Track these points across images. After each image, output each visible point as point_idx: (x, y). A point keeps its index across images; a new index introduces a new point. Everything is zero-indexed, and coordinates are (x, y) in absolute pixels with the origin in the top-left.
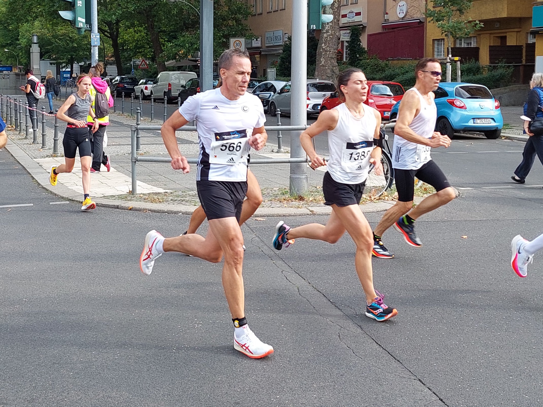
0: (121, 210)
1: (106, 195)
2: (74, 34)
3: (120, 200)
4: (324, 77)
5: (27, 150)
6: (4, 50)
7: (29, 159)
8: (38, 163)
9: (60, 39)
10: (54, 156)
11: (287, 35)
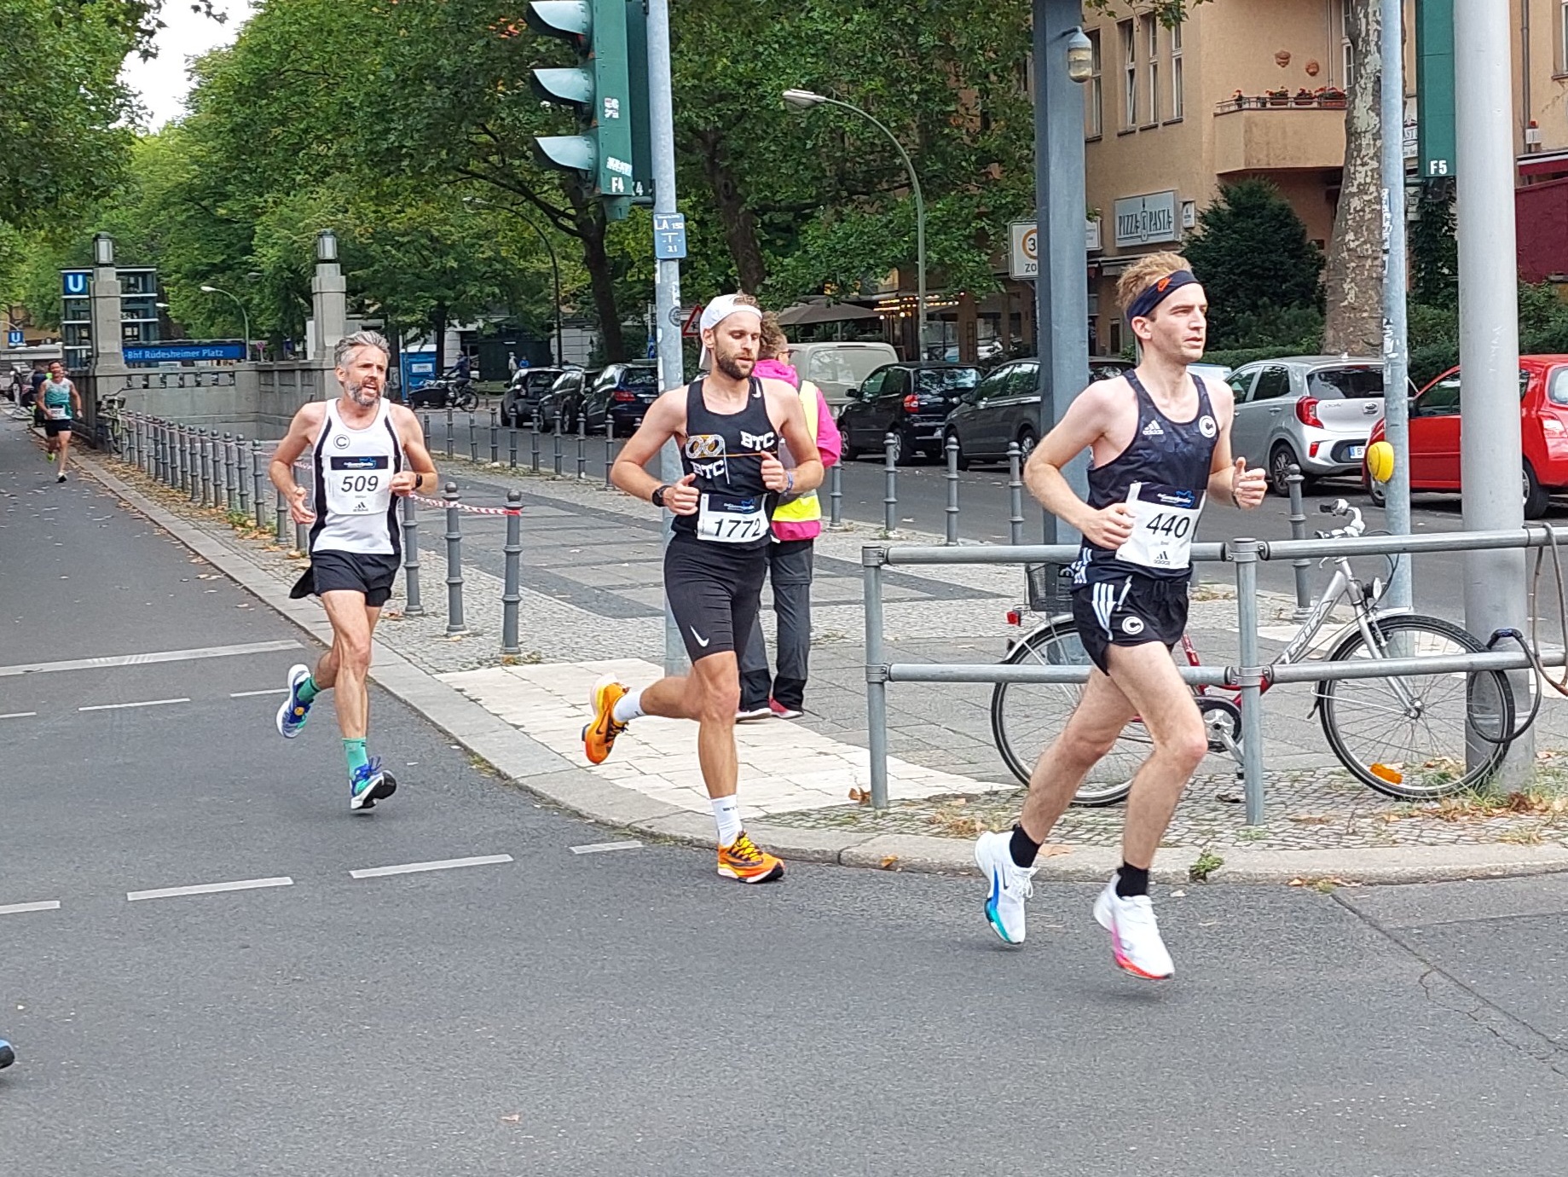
0: (855, 872)
1: (773, 811)
2: (448, 228)
3: (836, 831)
4: (1357, 348)
5: (397, 640)
6: (199, 289)
7: (419, 675)
8: (461, 690)
9: (399, 246)
10: (508, 662)
11: (1191, 209)
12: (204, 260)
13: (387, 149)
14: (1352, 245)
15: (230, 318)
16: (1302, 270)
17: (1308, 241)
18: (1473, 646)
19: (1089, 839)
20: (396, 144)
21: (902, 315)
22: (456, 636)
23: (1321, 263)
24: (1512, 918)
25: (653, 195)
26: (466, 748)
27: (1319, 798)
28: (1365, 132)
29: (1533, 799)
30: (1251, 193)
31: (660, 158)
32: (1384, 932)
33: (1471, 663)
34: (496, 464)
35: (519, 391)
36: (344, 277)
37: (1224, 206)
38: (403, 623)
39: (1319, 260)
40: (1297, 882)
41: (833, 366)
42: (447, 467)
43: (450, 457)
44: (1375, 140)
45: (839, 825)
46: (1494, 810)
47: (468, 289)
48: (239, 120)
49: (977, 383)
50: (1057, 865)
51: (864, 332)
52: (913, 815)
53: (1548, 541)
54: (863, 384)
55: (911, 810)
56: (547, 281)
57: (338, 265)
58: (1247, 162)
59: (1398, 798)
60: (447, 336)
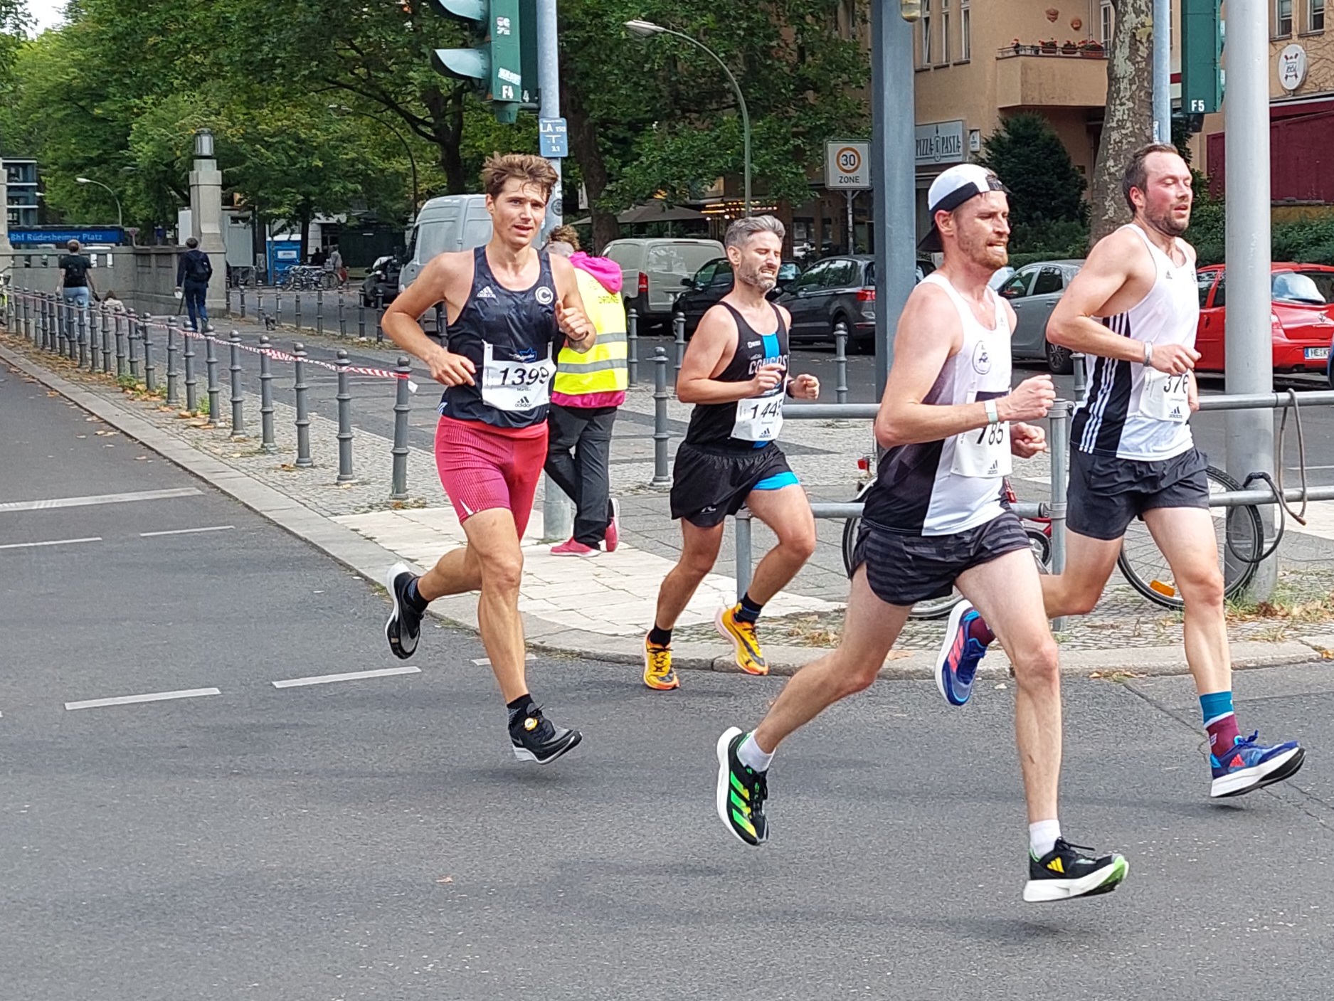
0: (727, 676)
2: (314, 131)
3: (708, 643)
5: (290, 488)
6: (75, 180)
7: (316, 517)
8: (356, 530)
9: (268, 146)
10: (397, 507)
11: (977, 135)
12: (81, 154)
13: (262, 60)
14: (1112, 170)
15: (105, 207)
16: (1069, 190)
17: (1072, 167)
18: (1232, 487)
19: (925, 645)
20: (270, 56)
21: (727, 217)
22: (346, 484)
23: (1083, 185)
24: (1266, 699)
25: (538, 102)
26: (366, 579)
27: (1109, 609)
28: (1124, 77)
29: (1277, 607)
30: (1027, 125)
31: (546, 71)
32: (1168, 712)
33: (1232, 500)
34: (364, 339)
35: (379, 276)
36: (220, 172)
37: (1005, 135)
38: (294, 473)
39: (1082, 182)
40: (1095, 675)
41: (668, 258)
42: (318, 341)
43: (320, 333)
44: (1130, 84)
45: (710, 639)
46: (1248, 617)
47: (332, 185)
48: (120, 29)
49: (796, 276)
50: (899, 666)
51: (692, 232)
52: (774, 630)
53: (1291, 402)
54: (696, 276)
55: (771, 625)
56: (405, 180)
57: (215, 161)
58: (1023, 98)
59: (1172, 608)
60: (311, 227)
